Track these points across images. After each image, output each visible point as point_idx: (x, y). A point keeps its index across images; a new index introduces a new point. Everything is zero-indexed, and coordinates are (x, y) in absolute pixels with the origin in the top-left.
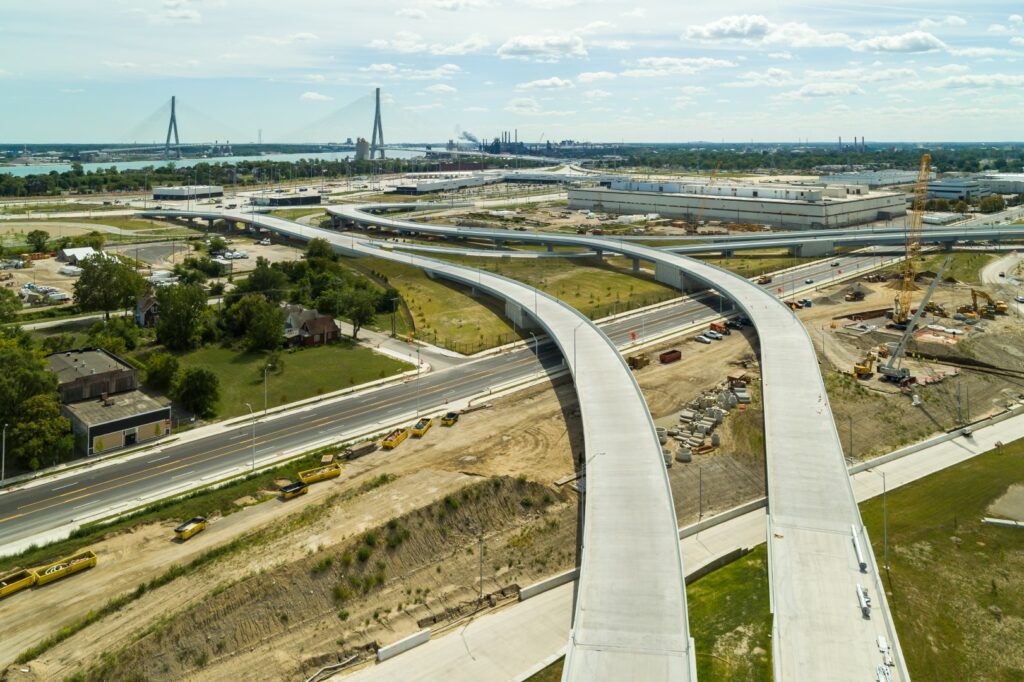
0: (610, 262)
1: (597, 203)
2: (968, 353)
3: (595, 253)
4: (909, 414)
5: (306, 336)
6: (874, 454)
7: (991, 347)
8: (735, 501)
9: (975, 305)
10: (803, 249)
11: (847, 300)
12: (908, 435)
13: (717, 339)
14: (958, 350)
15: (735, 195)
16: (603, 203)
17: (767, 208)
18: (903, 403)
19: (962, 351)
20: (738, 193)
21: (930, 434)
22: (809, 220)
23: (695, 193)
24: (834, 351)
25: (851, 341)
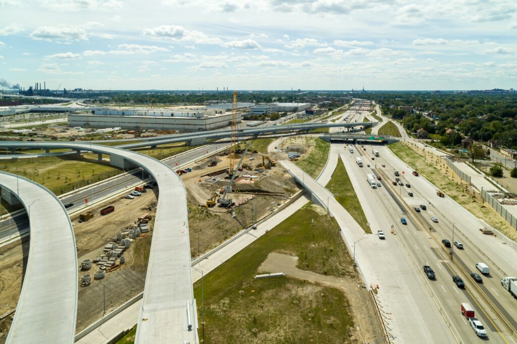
0: (85, 156)
1: (85, 123)
2: (259, 187)
3: (75, 152)
4: (230, 223)
6: (211, 248)
7: (268, 182)
9: (264, 163)
10: (192, 142)
11: (209, 166)
12: (229, 234)
13: (138, 195)
14: (254, 186)
15: (162, 116)
16: (89, 123)
17: (178, 122)
18: (228, 218)
19: (256, 186)
20: (164, 114)
21: (238, 231)
22: (198, 127)
23: (142, 115)
24: (199, 194)
25: (208, 188)
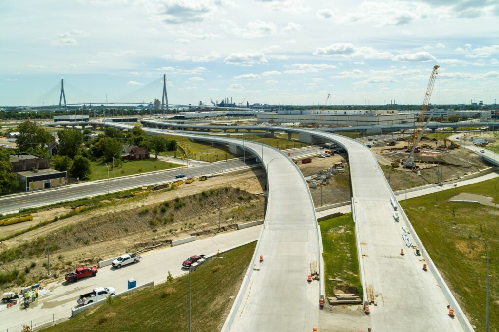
0: (278, 137)
1: (271, 120)
2: (442, 160)
4: (415, 178)
5: (133, 155)
6: (400, 190)
7: (452, 158)
8: (337, 202)
9: (445, 145)
11: (387, 145)
12: (415, 185)
14: (437, 158)
16: (274, 120)
17: (351, 119)
18: (413, 175)
19: (439, 159)
21: (425, 184)
22: (370, 124)
24: (382, 160)
25: (389, 157)
